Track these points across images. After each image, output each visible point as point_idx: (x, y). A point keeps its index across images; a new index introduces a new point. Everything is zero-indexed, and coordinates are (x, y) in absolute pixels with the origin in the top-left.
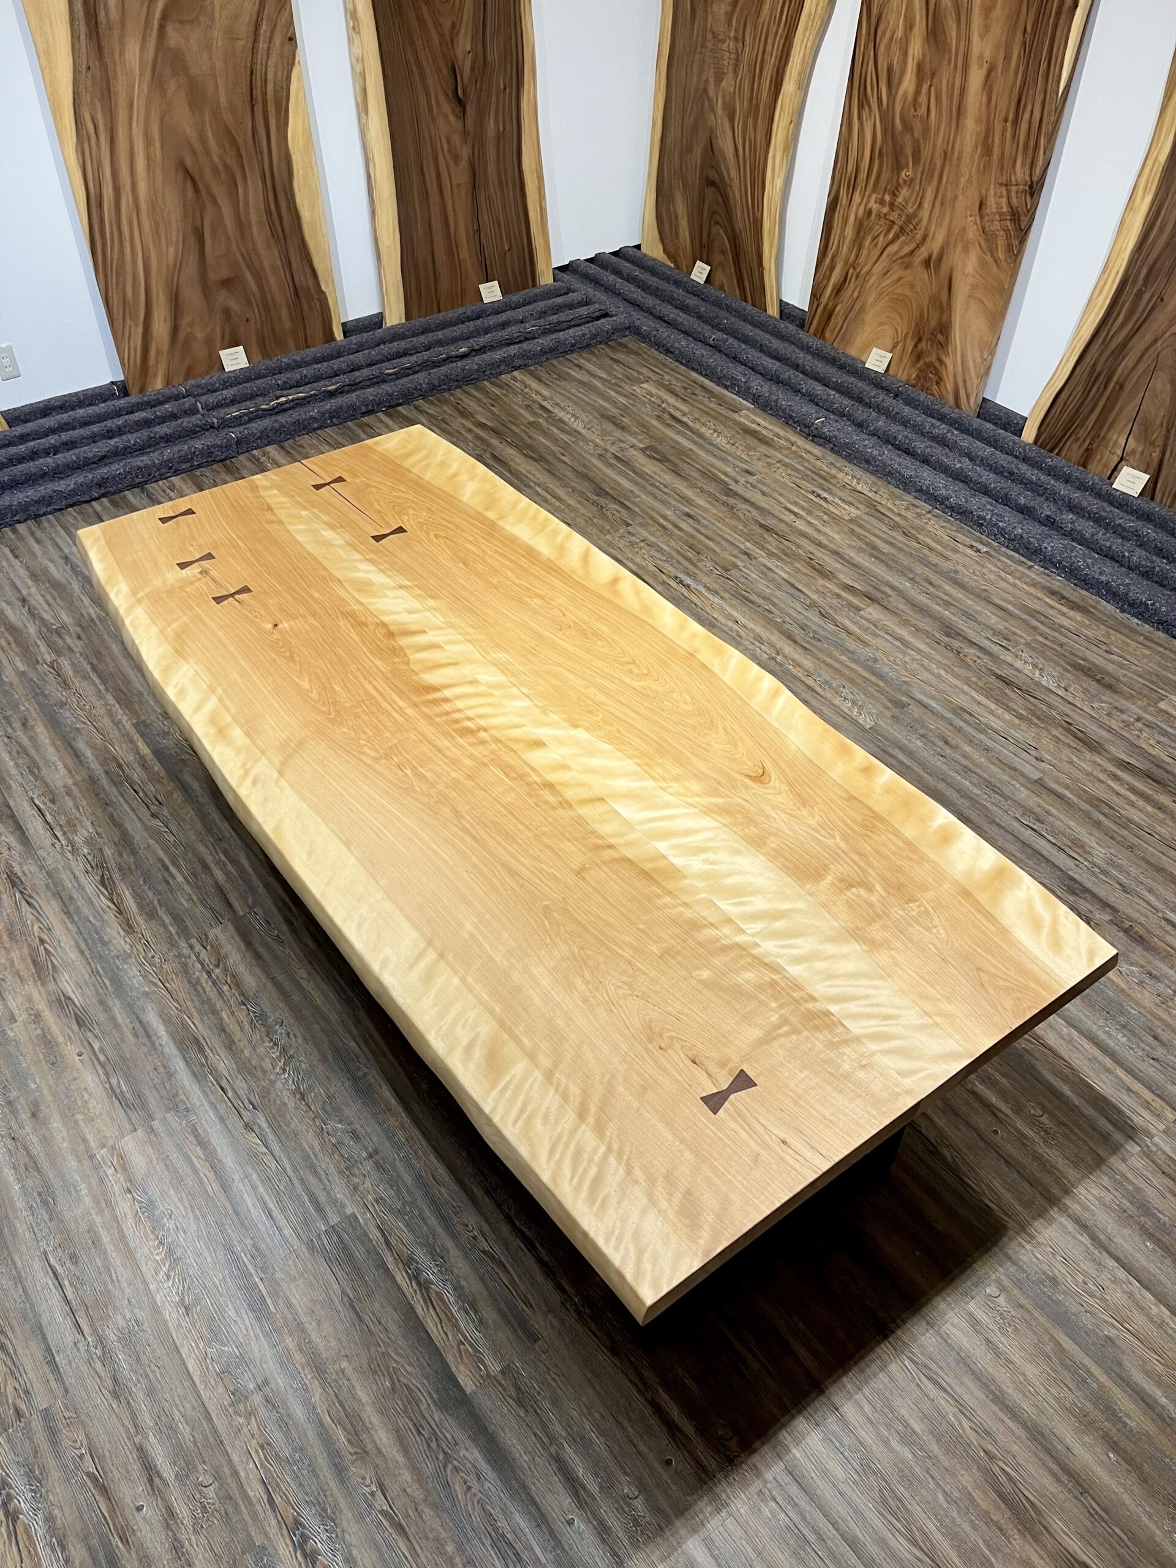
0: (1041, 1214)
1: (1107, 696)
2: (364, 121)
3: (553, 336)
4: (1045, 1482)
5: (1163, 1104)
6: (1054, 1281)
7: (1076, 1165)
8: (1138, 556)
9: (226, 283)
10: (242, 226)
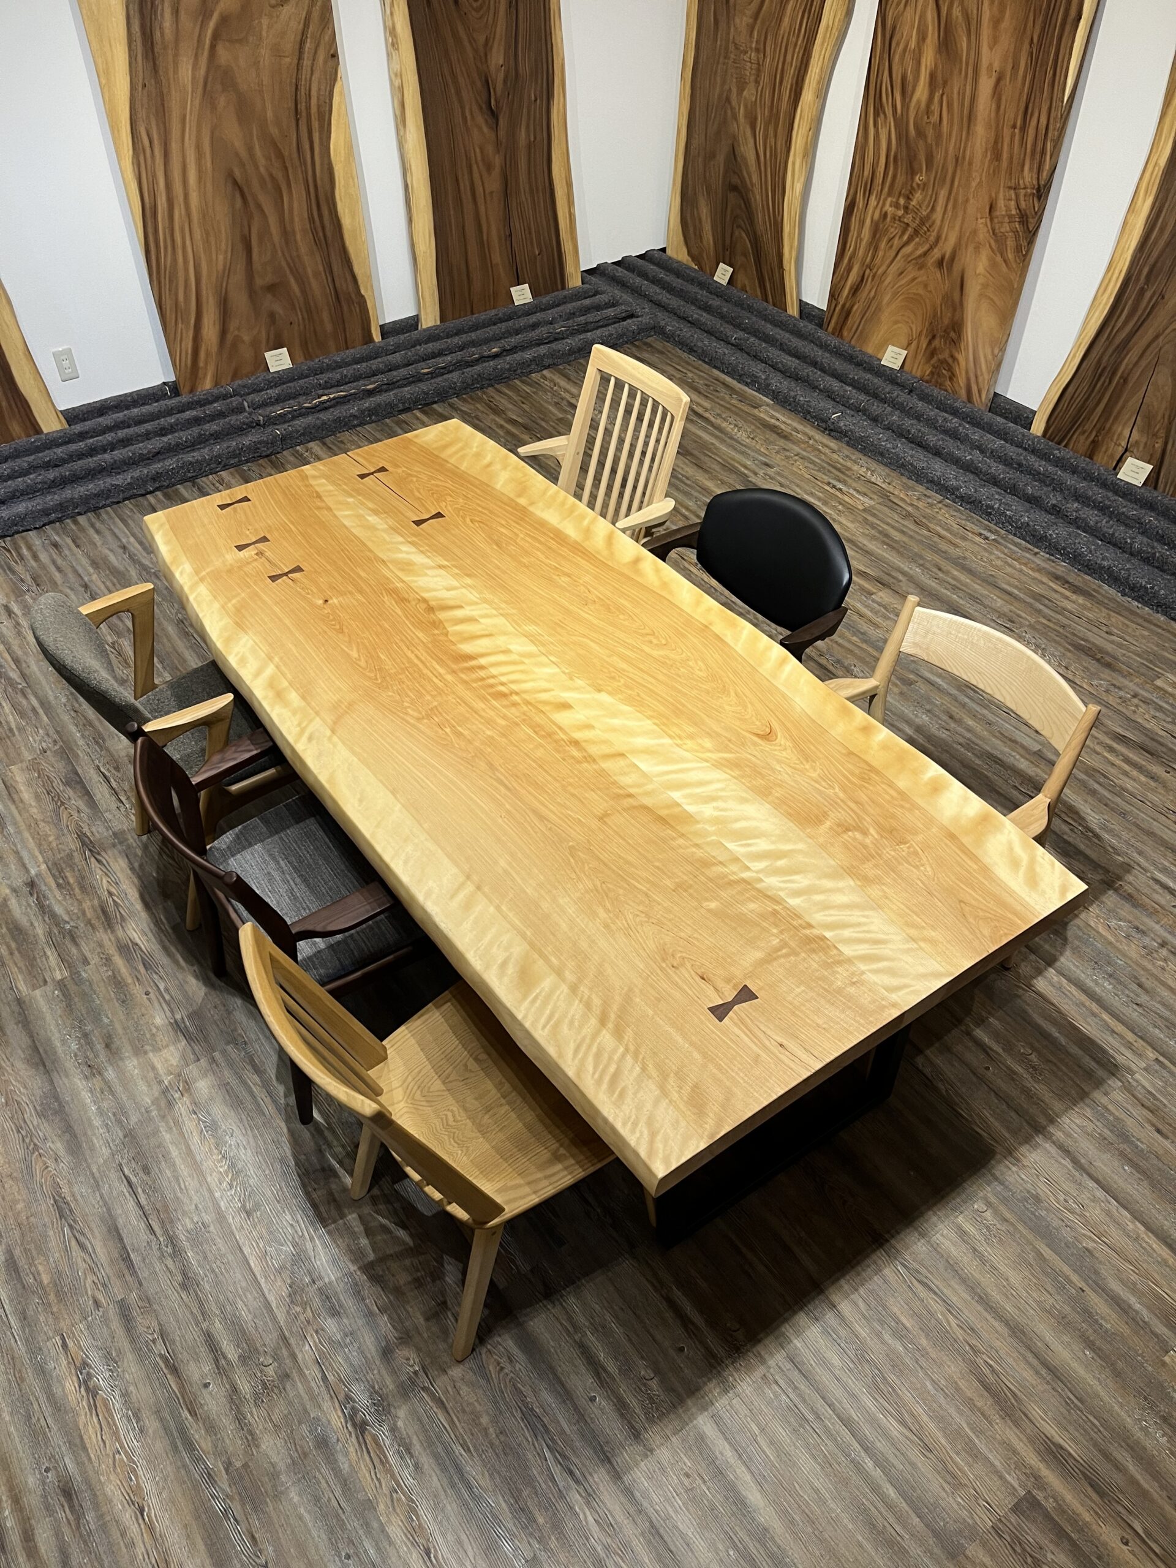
0: (1027, 1140)
1: (1106, 674)
2: (402, 133)
3: (581, 337)
4: (1025, 1374)
5: (1145, 1044)
6: (1037, 1199)
7: (1060, 1098)
8: (1140, 542)
9: (271, 288)
10: (287, 234)
